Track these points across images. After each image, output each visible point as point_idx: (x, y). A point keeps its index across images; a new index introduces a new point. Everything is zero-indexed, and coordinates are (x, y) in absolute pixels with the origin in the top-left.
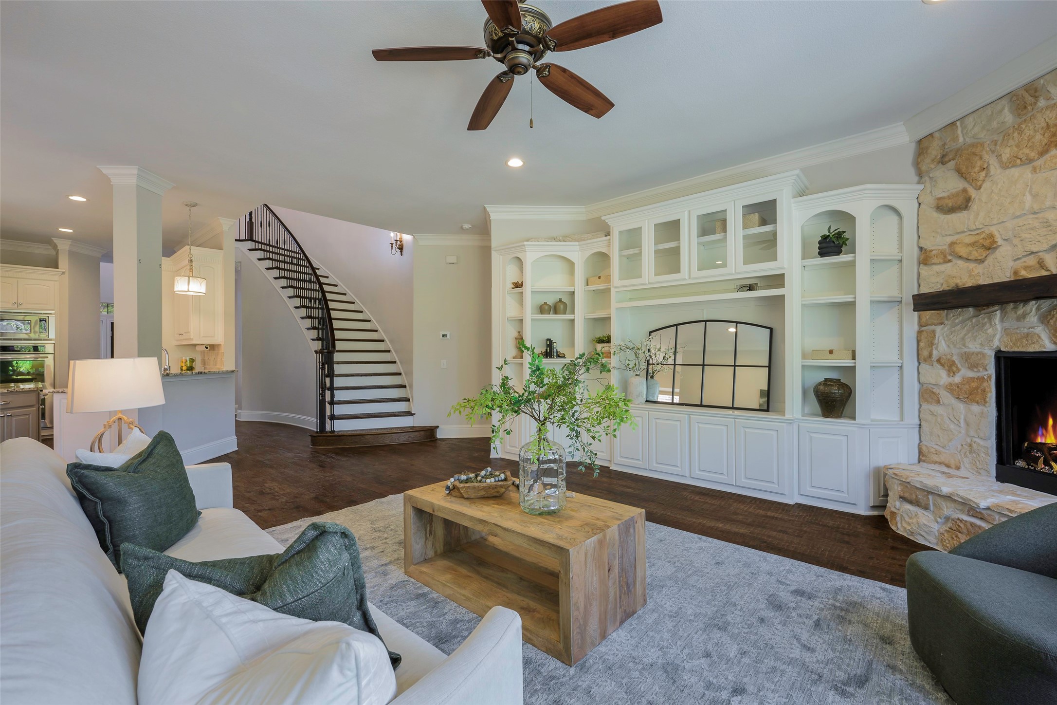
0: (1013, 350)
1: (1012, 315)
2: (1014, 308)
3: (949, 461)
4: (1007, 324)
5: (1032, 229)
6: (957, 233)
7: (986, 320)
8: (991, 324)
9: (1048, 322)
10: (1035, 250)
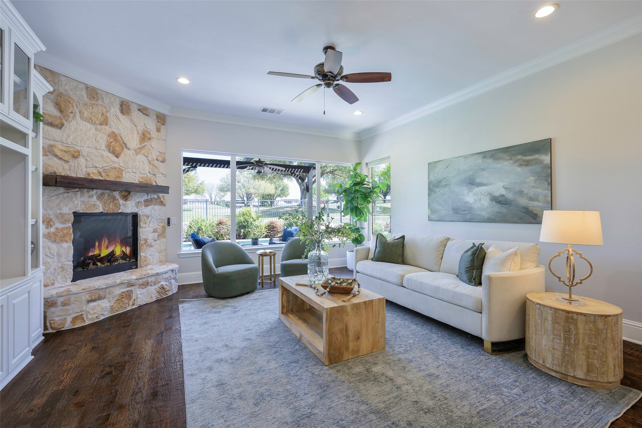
0: (86, 212)
1: (86, 195)
2: (87, 191)
3: (47, 283)
4: (82, 199)
5: (96, 156)
6: (54, 140)
7: (73, 195)
8: (76, 198)
9: (102, 200)
10: (98, 166)
